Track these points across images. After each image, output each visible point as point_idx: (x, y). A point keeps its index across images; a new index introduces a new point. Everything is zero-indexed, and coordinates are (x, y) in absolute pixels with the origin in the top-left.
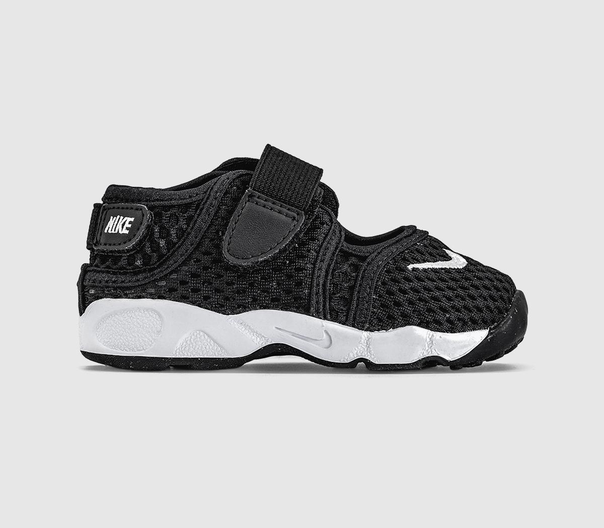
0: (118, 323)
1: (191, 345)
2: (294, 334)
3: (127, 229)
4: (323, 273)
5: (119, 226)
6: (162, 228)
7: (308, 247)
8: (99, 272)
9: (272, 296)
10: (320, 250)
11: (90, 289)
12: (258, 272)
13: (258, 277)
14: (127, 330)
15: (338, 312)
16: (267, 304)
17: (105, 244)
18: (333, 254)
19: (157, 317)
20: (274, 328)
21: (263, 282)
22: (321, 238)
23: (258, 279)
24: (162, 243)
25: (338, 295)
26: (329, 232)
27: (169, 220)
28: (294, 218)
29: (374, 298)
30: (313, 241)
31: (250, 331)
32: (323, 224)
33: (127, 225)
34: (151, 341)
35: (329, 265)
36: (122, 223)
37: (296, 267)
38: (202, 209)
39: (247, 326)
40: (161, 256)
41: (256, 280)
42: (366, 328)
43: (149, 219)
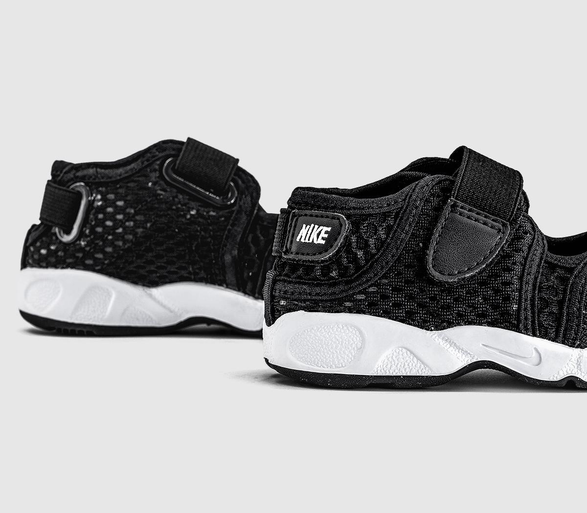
0: (314, 339)
1: (393, 363)
2: (502, 352)
3: (323, 238)
4: (530, 288)
5: (314, 236)
6: (360, 237)
7: (513, 259)
8: (290, 282)
9: (478, 311)
10: (525, 262)
11: (280, 300)
12: (462, 287)
13: (463, 292)
14: (324, 346)
15: (547, 328)
16: (472, 319)
17: (297, 253)
18: (539, 266)
19: (358, 333)
20: (481, 345)
21: (468, 297)
22: (525, 248)
23: (463, 293)
24: (360, 254)
25: (546, 310)
26: (533, 242)
27: (367, 229)
28: (500, 230)
29: (583, 314)
30: (518, 252)
31: (455, 348)
32: (526, 233)
33: (323, 235)
34: (351, 358)
35: (536, 278)
36: (318, 232)
37: (502, 281)
38: (402, 218)
39: (452, 343)
40: (358, 267)
41: (461, 295)
42: (577, 345)
43: (348, 229)
